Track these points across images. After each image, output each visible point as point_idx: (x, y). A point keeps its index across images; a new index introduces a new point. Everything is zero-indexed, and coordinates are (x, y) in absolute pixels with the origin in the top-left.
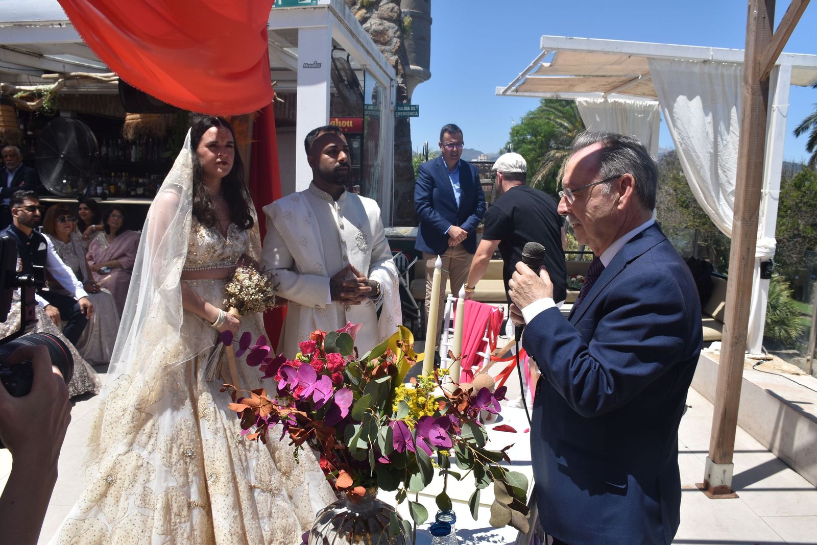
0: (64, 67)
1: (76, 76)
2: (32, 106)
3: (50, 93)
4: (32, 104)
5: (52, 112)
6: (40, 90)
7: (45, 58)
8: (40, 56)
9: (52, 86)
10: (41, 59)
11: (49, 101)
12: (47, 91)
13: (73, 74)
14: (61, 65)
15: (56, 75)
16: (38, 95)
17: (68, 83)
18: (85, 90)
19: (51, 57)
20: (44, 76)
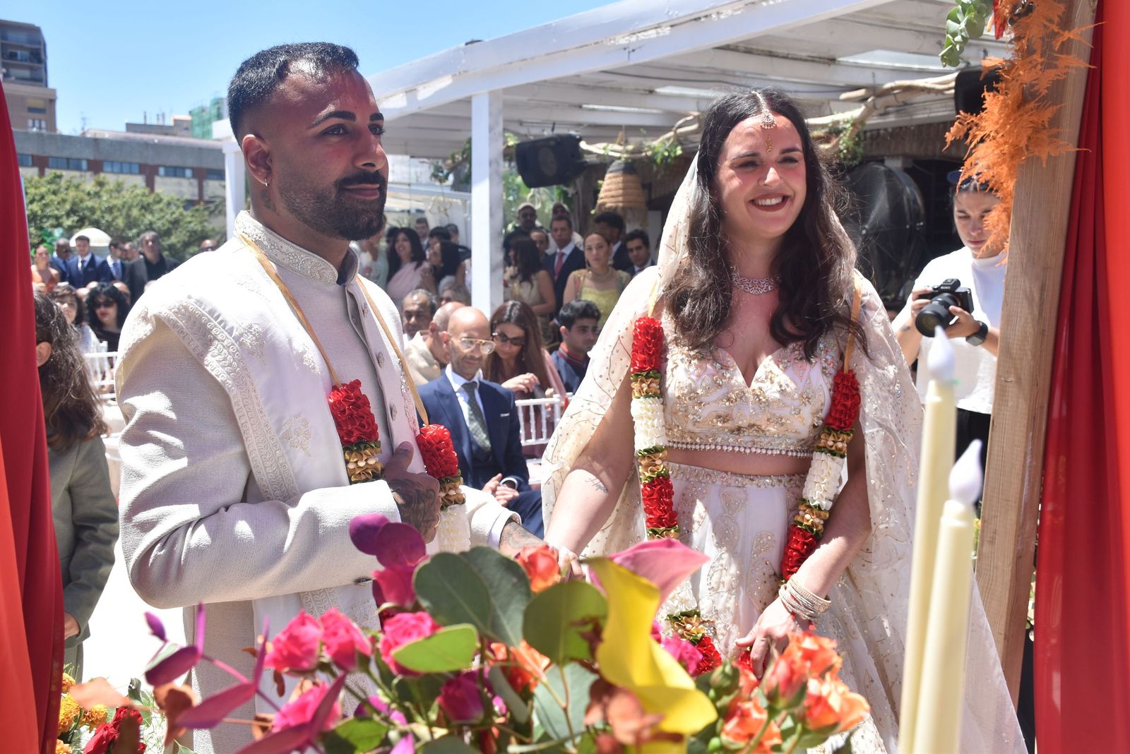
0: (874, 75)
1: (892, 89)
2: (827, 150)
3: (853, 125)
4: (827, 146)
5: (854, 158)
6: (838, 122)
7: (840, 64)
8: (832, 60)
9: (857, 112)
10: (833, 67)
11: (851, 138)
12: (848, 122)
13: (888, 85)
14: (868, 73)
15: (861, 92)
16: (835, 131)
17: (881, 102)
18: (926, 116)
19: (851, 60)
20: (844, 96)
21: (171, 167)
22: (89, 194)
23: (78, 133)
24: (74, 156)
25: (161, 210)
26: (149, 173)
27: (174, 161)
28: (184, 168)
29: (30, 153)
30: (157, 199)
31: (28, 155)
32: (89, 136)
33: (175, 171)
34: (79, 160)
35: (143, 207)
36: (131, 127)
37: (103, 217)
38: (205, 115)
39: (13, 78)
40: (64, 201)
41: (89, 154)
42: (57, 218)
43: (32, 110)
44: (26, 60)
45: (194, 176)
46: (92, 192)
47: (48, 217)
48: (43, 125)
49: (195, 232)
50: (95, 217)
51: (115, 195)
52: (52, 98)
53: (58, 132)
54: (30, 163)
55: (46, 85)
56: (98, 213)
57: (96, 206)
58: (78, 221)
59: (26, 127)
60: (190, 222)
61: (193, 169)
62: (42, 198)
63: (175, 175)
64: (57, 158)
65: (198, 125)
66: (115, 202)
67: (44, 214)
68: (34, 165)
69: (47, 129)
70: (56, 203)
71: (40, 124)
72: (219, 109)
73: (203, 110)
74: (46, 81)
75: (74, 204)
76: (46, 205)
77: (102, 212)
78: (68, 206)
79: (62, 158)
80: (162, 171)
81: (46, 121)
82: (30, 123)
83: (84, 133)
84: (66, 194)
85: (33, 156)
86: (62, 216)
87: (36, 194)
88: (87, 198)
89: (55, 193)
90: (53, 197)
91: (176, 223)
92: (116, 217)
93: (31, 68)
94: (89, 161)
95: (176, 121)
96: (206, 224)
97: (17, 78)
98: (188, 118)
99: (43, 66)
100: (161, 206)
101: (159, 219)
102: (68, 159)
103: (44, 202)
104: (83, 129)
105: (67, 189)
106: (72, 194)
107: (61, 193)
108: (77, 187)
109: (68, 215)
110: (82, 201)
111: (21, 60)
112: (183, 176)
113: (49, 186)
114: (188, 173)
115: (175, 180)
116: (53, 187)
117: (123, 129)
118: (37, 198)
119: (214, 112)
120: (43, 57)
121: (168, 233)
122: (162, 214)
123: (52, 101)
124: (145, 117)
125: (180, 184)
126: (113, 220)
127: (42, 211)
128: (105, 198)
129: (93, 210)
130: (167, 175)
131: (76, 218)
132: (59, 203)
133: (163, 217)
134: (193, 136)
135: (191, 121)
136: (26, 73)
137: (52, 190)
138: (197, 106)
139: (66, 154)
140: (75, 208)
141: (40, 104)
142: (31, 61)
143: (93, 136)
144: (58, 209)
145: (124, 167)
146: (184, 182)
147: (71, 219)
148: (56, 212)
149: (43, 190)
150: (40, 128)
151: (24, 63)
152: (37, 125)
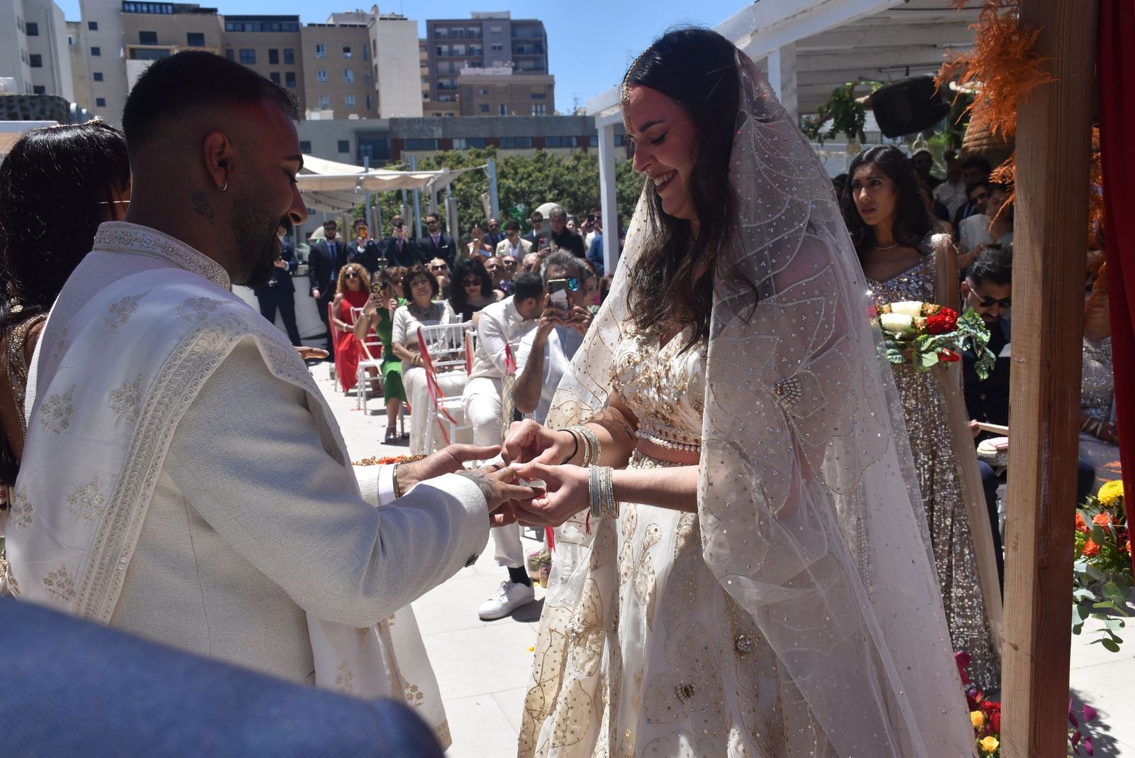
22: (568, 168)
23: (571, 113)
24: (565, 135)
25: (631, 179)
29: (530, 135)
31: (528, 138)
32: (580, 114)
34: (570, 137)
37: (579, 189)
39: (521, 70)
40: (547, 177)
41: (578, 131)
42: (541, 193)
43: (535, 96)
44: (531, 53)
46: (570, 167)
47: (534, 193)
48: (544, 109)
50: (573, 189)
51: (590, 167)
52: (552, 83)
53: (555, 114)
54: (530, 145)
55: (547, 72)
56: (576, 186)
57: (573, 179)
58: (558, 195)
59: (531, 112)
62: (530, 175)
64: (552, 137)
66: (589, 174)
67: (531, 189)
68: (533, 146)
69: (547, 112)
70: (541, 179)
71: (541, 108)
74: (547, 69)
75: (555, 179)
76: (532, 182)
77: (579, 184)
78: (550, 182)
79: (555, 137)
81: (546, 105)
82: (534, 107)
83: (576, 113)
84: (549, 171)
85: (532, 138)
86: (545, 191)
87: (524, 173)
88: (566, 172)
89: (540, 170)
90: (537, 174)
92: (591, 188)
93: (534, 59)
94: (577, 137)
97: (524, 70)
99: (544, 55)
101: (628, 187)
102: (561, 138)
103: (530, 179)
104: (575, 108)
105: (550, 166)
106: (553, 170)
107: (545, 170)
108: (558, 163)
109: (550, 189)
110: (561, 176)
111: (527, 53)
113: (535, 165)
116: (539, 165)
118: (525, 176)
120: (544, 47)
123: (551, 87)
126: (588, 191)
127: (530, 187)
128: (581, 171)
129: (570, 183)
131: (556, 192)
132: (543, 179)
133: (632, 185)
136: (531, 64)
137: (537, 168)
139: (559, 133)
140: (556, 182)
141: (540, 90)
142: (535, 52)
143: (583, 114)
144: (542, 185)
147: (553, 193)
148: (540, 188)
149: (531, 168)
150: (542, 112)
151: (529, 55)
152: (539, 109)
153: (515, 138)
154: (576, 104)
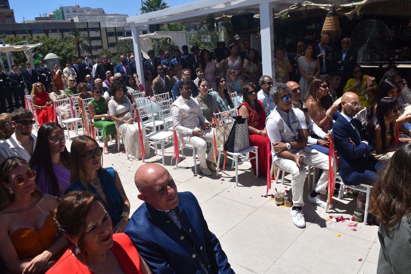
21: (53, 30)
25: (57, 43)
26: (47, 32)
27: (53, 28)
28: (56, 30)
29: (10, 30)
30: (55, 40)
32: (26, 23)
33: (54, 31)
34: (25, 31)
35: (52, 43)
36: (37, 19)
37: (41, 48)
38: (58, 13)
41: (28, 28)
43: (7, 16)
45: (60, 32)
48: (11, 21)
49: (68, 49)
53: (16, 23)
54: (11, 33)
55: (10, 9)
59: (6, 22)
60: (66, 46)
61: (59, 29)
63: (54, 32)
64: (19, 31)
65: (57, 16)
68: (12, 34)
69: (13, 22)
72: (62, 10)
73: (57, 11)
74: (9, 7)
80: (50, 31)
81: (12, 19)
82: (7, 21)
83: (24, 22)
85: (12, 31)
91: (62, 47)
93: (4, 4)
94: (28, 31)
95: (49, 15)
96: (71, 46)
98: (54, 14)
99: (7, 2)
100: (57, 42)
102: (22, 31)
104: (24, 21)
112: (57, 32)
114: (58, 31)
115: (54, 33)
117: (35, 20)
119: (61, 11)
121: (61, 50)
122: (58, 45)
123: (12, 13)
124: (40, 15)
125: (56, 35)
130: (52, 32)
134: (55, 20)
135: (54, 15)
136: (3, 5)
138: (55, 10)
139: (21, 29)
141: (9, 15)
145: (39, 31)
146: (57, 34)
150: (10, 22)
151: (2, 2)
152: (9, 21)
153: (5, 31)
154: (24, 19)
